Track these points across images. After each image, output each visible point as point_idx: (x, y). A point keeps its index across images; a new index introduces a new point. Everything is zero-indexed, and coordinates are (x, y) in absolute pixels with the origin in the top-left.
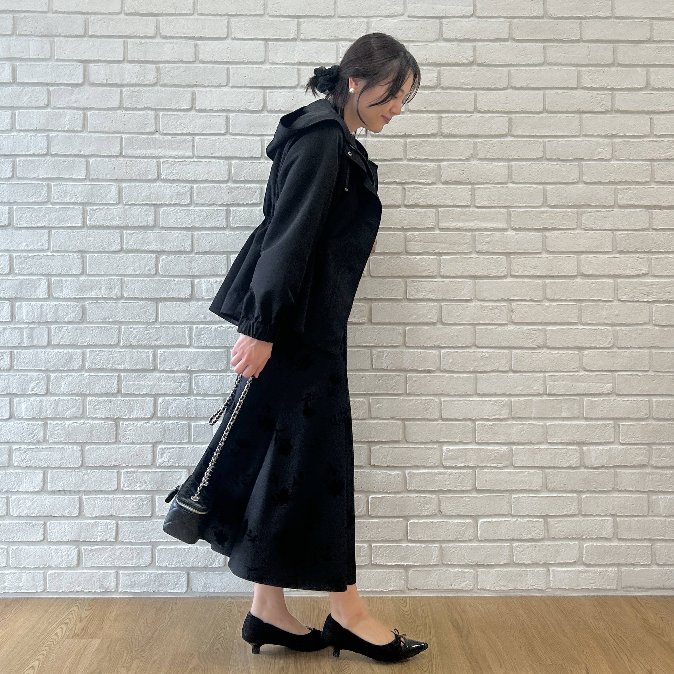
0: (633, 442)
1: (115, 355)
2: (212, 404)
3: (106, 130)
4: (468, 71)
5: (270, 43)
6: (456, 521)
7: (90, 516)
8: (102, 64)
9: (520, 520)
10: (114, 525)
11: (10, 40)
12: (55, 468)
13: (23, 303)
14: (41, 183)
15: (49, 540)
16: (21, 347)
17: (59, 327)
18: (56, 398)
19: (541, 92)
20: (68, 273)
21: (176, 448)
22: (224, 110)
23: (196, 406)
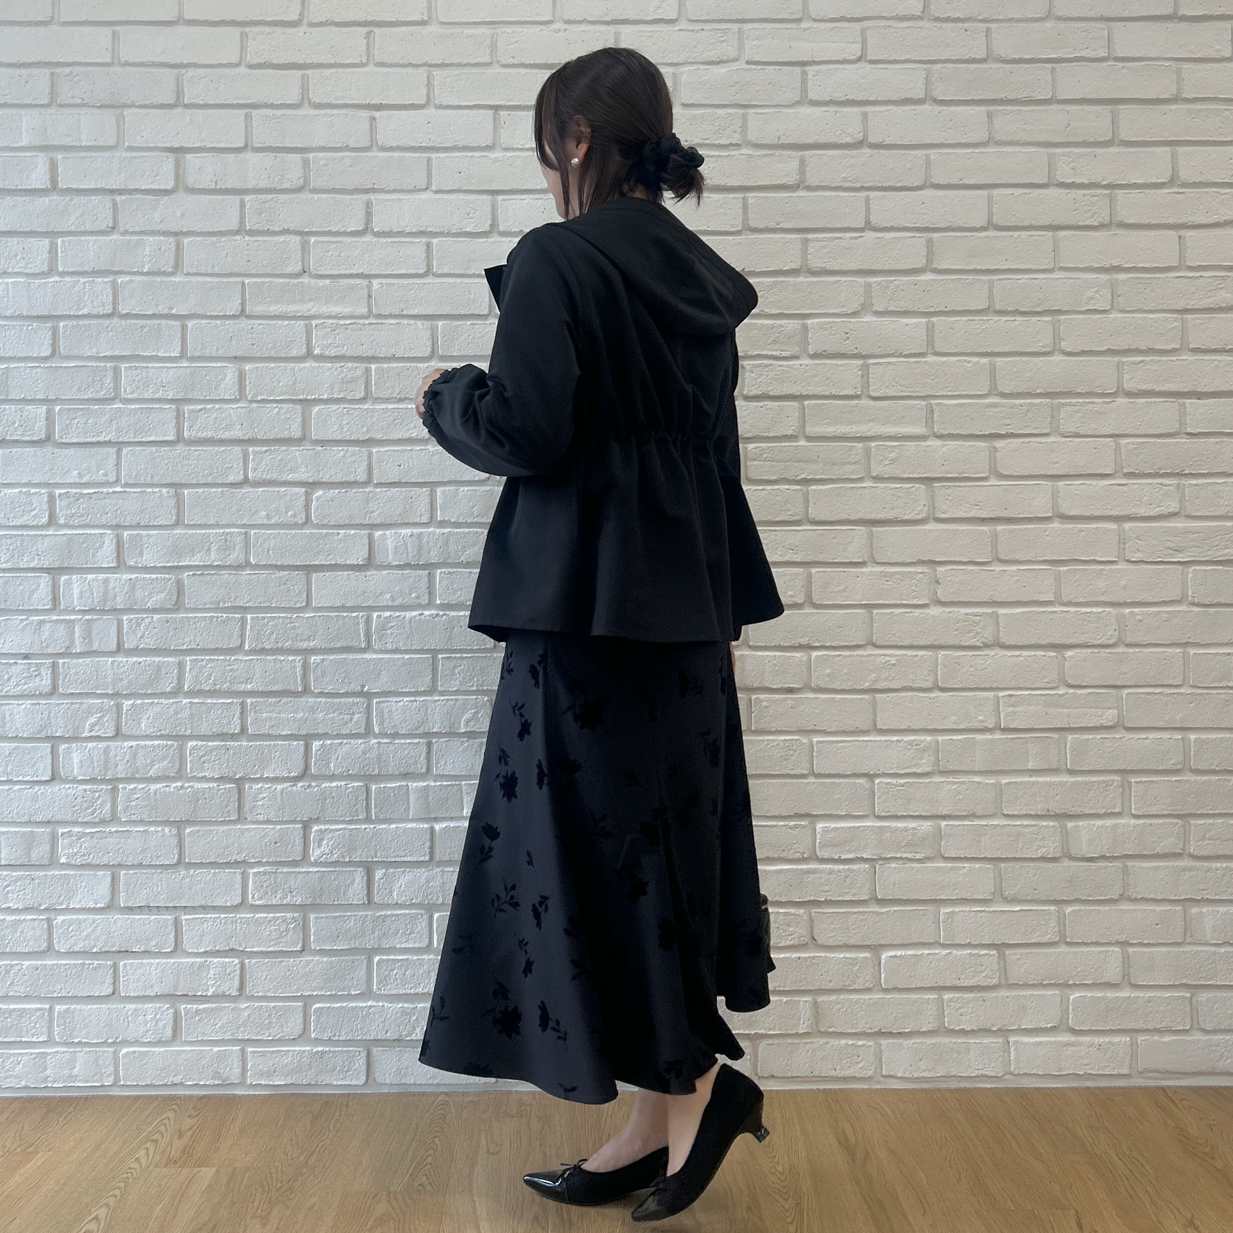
0: (1156, 813)
1: (235, 667)
2: (406, 752)
3: (216, 270)
4: (854, 157)
5: (503, 113)
6: (842, 956)
7: (195, 951)
8: (207, 154)
9: (956, 952)
10: (238, 967)
11: (46, 115)
12: (133, 866)
13: (74, 577)
14: (102, 365)
15: (123, 995)
16: (71, 653)
17: (138, 619)
18: (134, 743)
19: (984, 193)
20: (151, 524)
21: (345, 829)
22: (422, 233)
23: (380, 755)
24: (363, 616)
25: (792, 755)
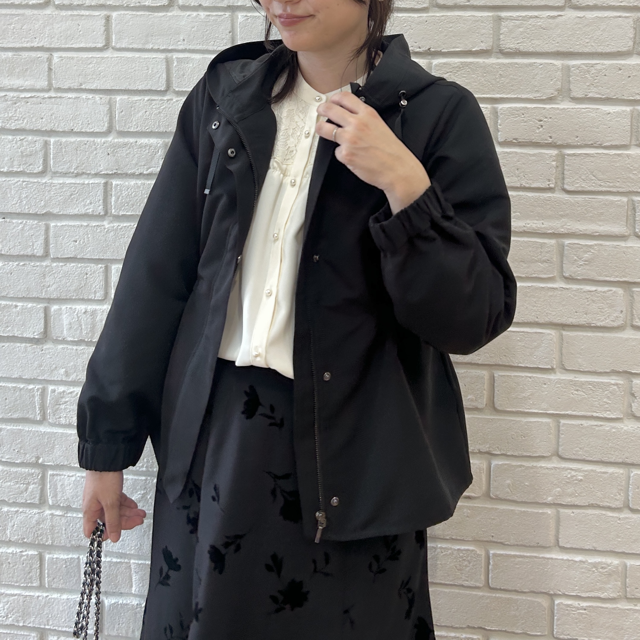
21: (19, 595)
22: (102, 7)
23: (53, 526)
24: (38, 389)
25: (466, 566)
